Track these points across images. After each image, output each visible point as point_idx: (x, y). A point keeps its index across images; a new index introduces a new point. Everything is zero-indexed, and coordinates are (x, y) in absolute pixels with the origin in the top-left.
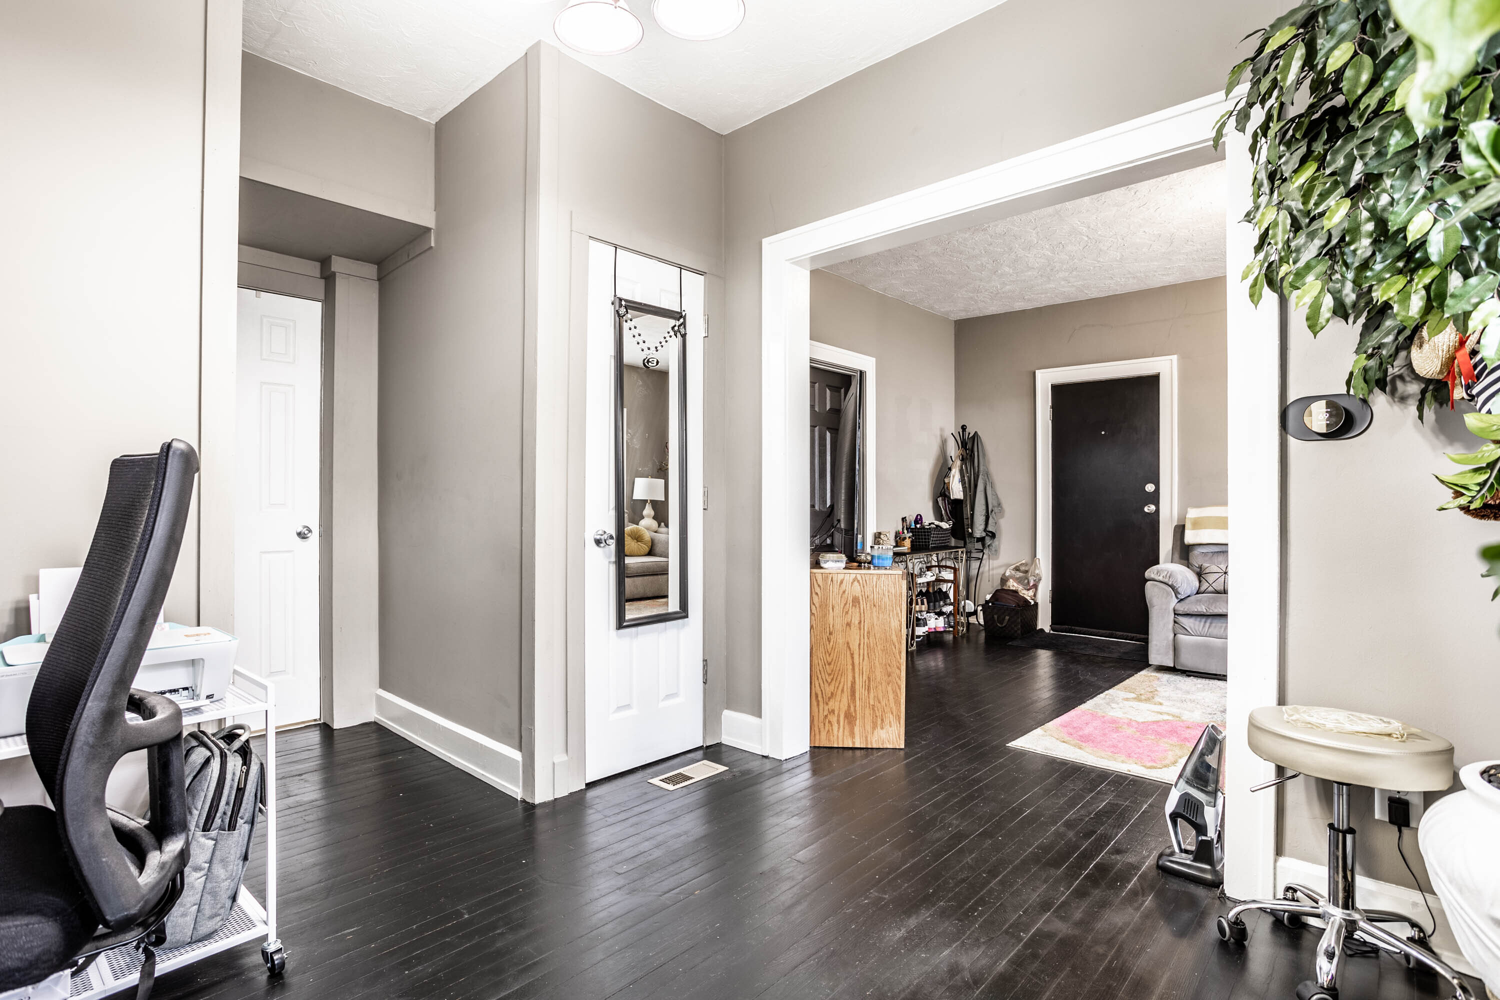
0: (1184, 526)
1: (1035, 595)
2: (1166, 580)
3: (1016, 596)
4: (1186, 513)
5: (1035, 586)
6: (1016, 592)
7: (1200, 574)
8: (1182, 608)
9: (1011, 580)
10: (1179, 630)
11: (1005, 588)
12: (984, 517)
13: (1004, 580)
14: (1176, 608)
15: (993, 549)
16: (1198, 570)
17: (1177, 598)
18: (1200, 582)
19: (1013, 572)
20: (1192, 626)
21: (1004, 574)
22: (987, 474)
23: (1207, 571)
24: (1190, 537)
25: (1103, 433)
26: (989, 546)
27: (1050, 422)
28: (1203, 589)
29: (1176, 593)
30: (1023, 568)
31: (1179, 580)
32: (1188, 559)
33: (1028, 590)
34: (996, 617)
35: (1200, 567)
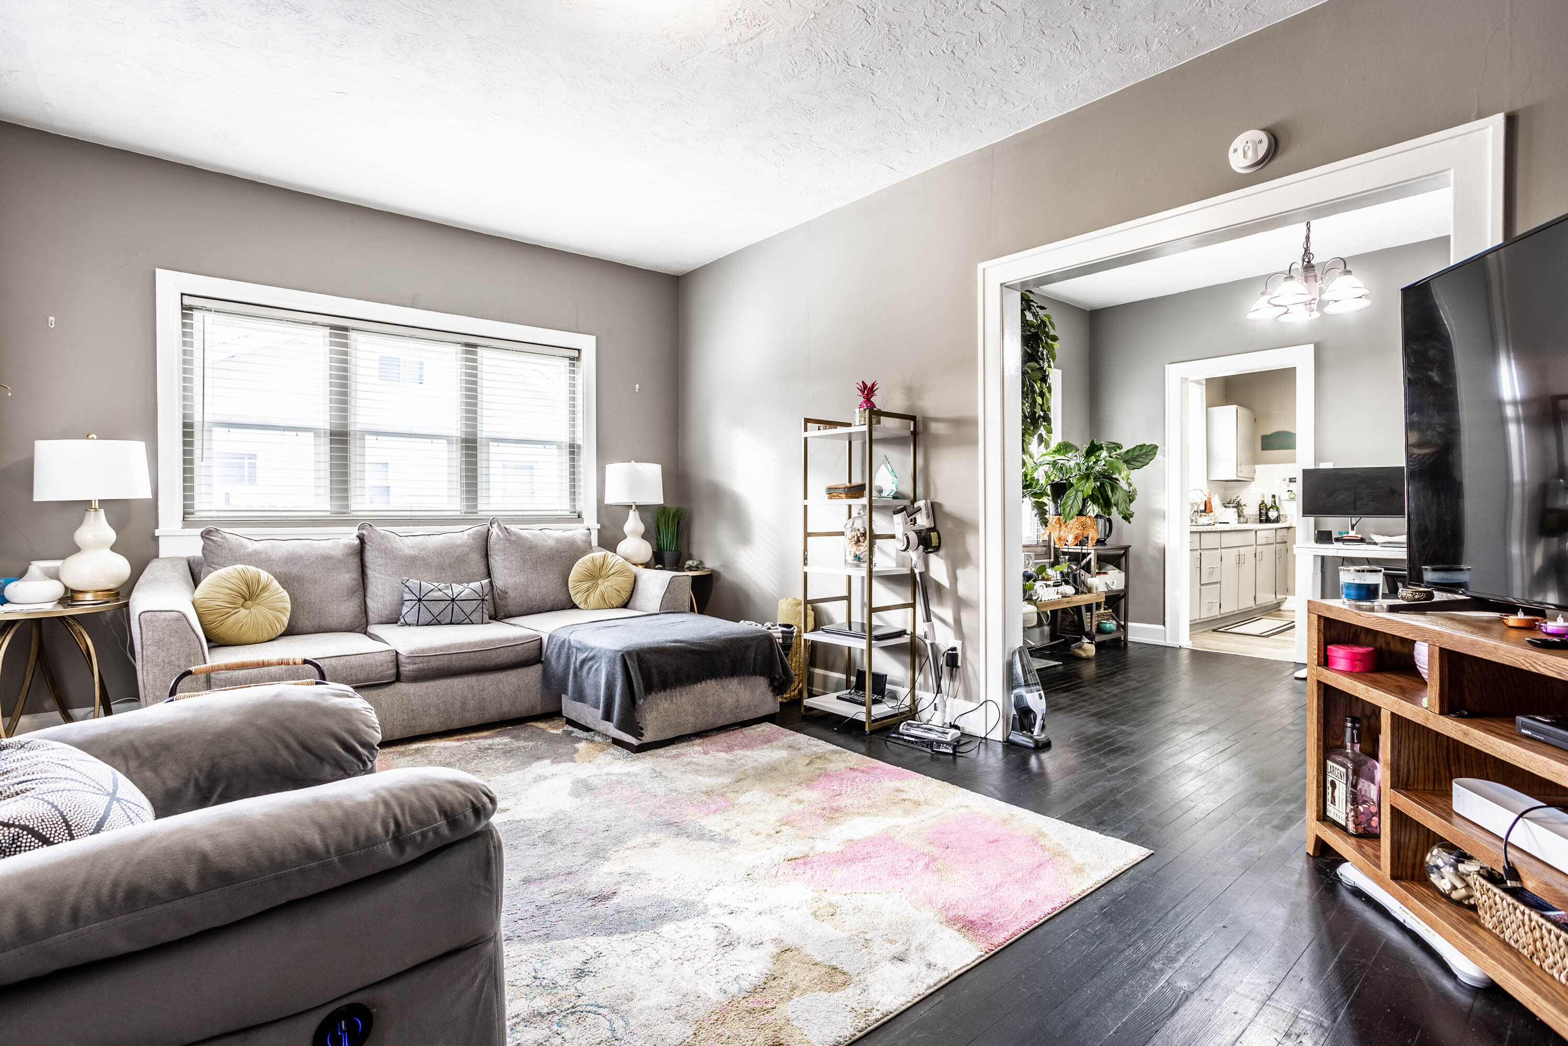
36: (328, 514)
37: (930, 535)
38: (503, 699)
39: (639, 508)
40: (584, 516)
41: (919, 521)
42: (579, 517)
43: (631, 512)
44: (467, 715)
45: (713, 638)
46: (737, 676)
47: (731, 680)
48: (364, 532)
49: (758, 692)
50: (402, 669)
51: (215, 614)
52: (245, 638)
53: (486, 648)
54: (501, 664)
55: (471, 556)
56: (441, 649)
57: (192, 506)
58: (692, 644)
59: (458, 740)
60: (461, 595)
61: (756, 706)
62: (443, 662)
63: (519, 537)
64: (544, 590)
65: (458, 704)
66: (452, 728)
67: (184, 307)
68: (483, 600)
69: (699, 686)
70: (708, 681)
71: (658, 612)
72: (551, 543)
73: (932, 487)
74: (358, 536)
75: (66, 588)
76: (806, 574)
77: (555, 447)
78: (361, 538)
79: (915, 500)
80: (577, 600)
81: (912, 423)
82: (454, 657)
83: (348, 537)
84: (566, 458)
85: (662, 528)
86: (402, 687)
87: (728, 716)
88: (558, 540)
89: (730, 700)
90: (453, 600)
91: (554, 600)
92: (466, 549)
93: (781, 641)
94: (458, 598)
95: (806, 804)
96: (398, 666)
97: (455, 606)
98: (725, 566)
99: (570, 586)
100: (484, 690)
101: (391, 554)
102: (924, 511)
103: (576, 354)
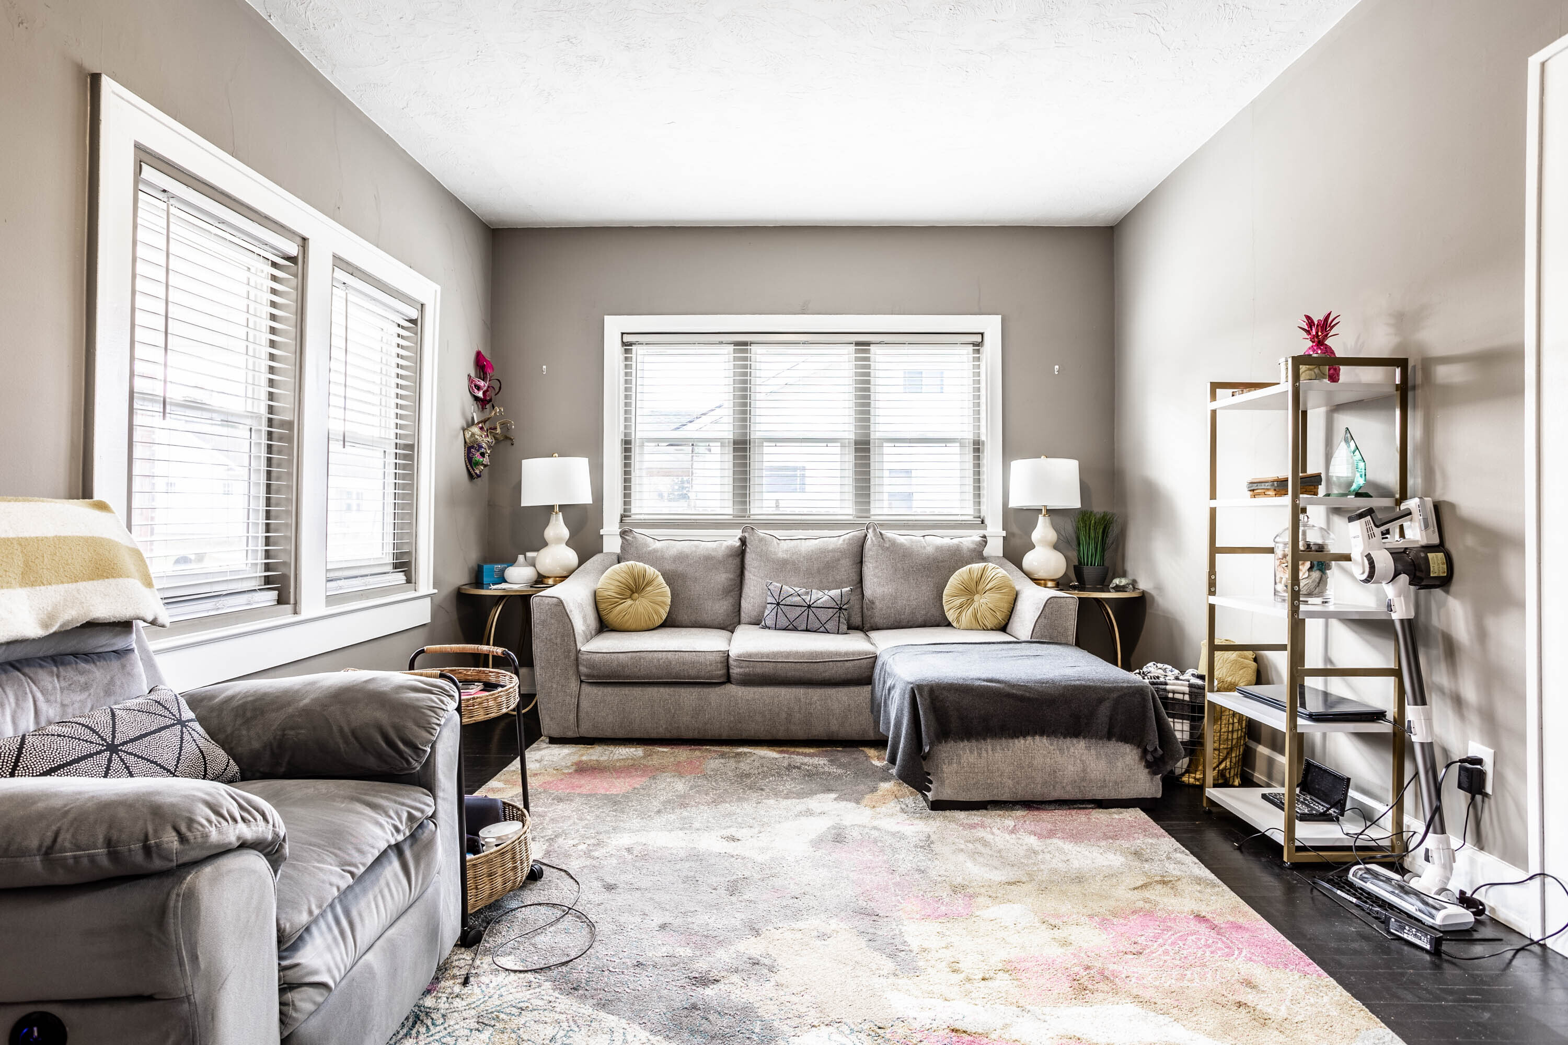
36: (731, 517)
37: (1427, 559)
38: (831, 717)
39: (1051, 512)
40: (986, 522)
41: (1409, 534)
42: (983, 522)
43: (1041, 518)
44: (793, 728)
45: (1047, 682)
46: (1084, 738)
47: (1075, 741)
48: (746, 535)
49: (1119, 764)
50: (731, 671)
51: (607, 602)
52: (627, 626)
53: (815, 660)
54: (829, 680)
55: (842, 562)
56: (768, 655)
57: (630, 510)
58: (1013, 686)
59: (781, 752)
60: (819, 602)
61: (1116, 783)
62: (768, 669)
63: (893, 543)
64: (914, 603)
65: (784, 715)
66: (778, 738)
67: (624, 344)
68: (840, 609)
69: (1022, 742)
70: (1037, 738)
71: (1029, 639)
72: (930, 550)
73: (1438, 476)
74: (740, 539)
75: (539, 574)
76: (1212, 608)
77: (958, 444)
78: (743, 541)
79: (1404, 496)
80: (951, 616)
81: (1398, 371)
82: (780, 665)
83: (731, 539)
84: (969, 456)
85: (1082, 538)
86: (732, 689)
87: (1069, 788)
88: (939, 549)
89: (1071, 768)
90: (809, 606)
91: (926, 615)
92: (837, 555)
93: (1187, 698)
94: (815, 605)
95: (1071, 950)
96: (728, 667)
97: (811, 612)
98: (1159, 588)
99: (944, 601)
100: (811, 704)
101: (765, 557)
102: (1417, 515)
103: (978, 338)
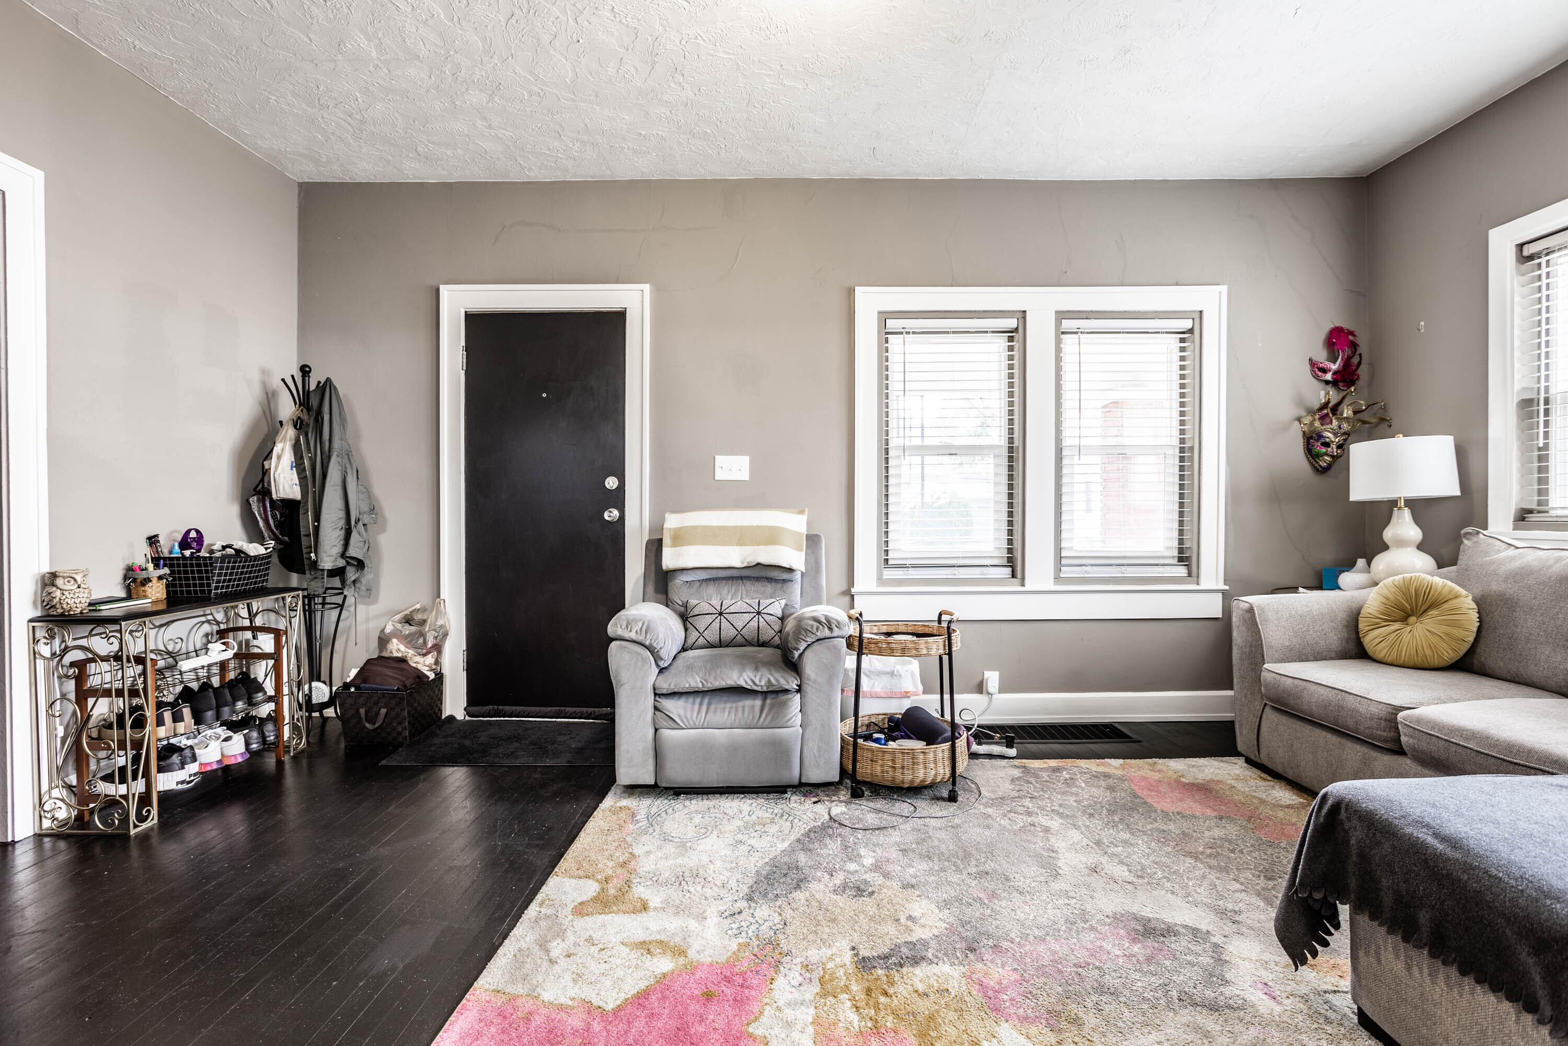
0: (660, 542)
1: (437, 662)
2: (641, 638)
3: (402, 669)
4: (663, 520)
5: (438, 648)
6: (403, 660)
7: (685, 617)
8: (666, 684)
9: (395, 641)
10: (663, 721)
11: (384, 654)
12: (343, 533)
13: (383, 641)
14: (657, 685)
15: (363, 588)
16: (682, 609)
17: (658, 665)
18: (686, 630)
19: (399, 626)
20: (682, 712)
21: (383, 631)
22: (348, 455)
23: (696, 611)
24: (670, 560)
25: (544, 395)
26: (354, 582)
27: (463, 373)
28: (690, 641)
29: (657, 657)
30: (419, 617)
31: (661, 636)
32: (666, 592)
33: (425, 655)
34: (362, 711)
35: (685, 605)
86: (1405, 765)
